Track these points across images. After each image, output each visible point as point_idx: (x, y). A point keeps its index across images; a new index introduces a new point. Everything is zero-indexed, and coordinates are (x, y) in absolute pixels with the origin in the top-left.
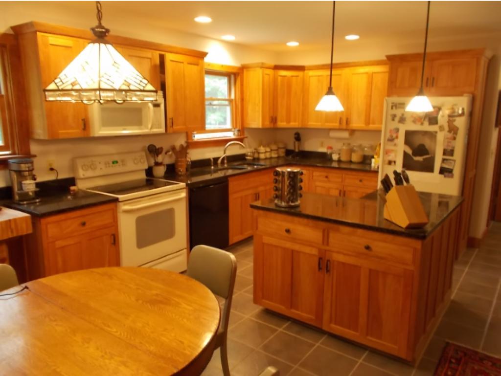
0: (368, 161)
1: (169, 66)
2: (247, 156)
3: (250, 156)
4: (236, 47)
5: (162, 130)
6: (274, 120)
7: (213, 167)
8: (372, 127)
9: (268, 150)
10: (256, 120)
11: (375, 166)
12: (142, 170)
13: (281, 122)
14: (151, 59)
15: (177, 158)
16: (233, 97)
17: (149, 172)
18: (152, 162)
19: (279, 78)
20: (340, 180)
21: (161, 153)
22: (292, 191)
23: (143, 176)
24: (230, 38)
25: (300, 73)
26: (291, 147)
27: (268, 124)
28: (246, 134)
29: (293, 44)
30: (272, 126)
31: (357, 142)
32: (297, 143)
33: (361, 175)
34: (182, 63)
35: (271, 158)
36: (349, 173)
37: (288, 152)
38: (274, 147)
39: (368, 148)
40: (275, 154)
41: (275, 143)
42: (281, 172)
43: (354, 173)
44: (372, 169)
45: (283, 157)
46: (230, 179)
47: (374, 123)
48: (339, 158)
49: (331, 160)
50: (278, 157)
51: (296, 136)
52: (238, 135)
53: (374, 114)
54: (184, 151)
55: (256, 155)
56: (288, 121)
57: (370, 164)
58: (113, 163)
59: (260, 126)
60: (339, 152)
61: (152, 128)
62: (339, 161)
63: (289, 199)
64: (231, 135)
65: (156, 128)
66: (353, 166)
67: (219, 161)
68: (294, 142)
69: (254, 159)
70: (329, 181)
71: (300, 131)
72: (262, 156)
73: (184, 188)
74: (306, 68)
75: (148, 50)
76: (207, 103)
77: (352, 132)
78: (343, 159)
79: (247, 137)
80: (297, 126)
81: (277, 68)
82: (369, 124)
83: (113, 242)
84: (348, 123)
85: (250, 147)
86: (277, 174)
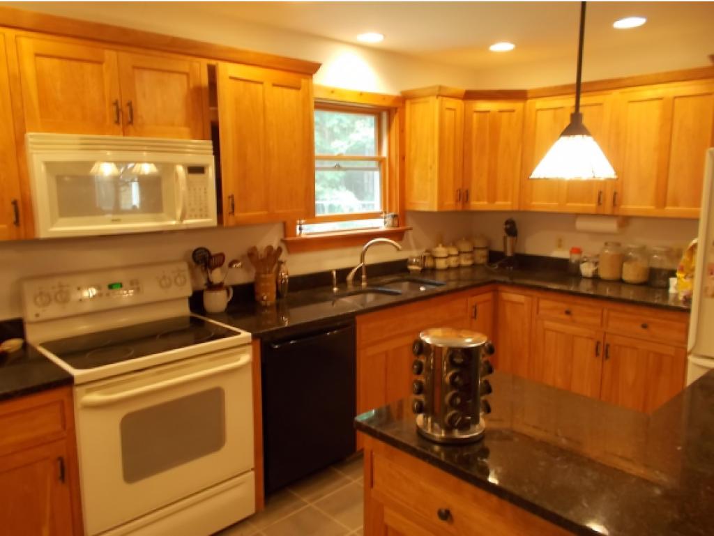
0: (663, 283)
1: (226, 90)
2: (411, 264)
3: (417, 264)
4: (388, 57)
5: (212, 220)
6: (464, 196)
7: (335, 289)
8: (670, 210)
9: (454, 251)
10: (426, 197)
11: (677, 295)
13: (478, 200)
14: (187, 74)
15: (258, 274)
16: (385, 153)
17: (196, 301)
18: (202, 282)
19: (475, 116)
20: (598, 321)
21: (220, 265)
22: (458, 400)
23: (184, 310)
24: (373, 37)
25: (518, 106)
26: (498, 247)
27: (450, 204)
28: (410, 223)
29: (503, 47)
30: (460, 207)
31: (633, 242)
32: (509, 239)
33: (647, 316)
34: (262, 83)
35: (459, 267)
36: (619, 307)
37: (494, 257)
38: (466, 247)
39: (660, 254)
40: (468, 259)
41: (469, 238)
43: (629, 309)
44: (671, 303)
45: (482, 265)
46: (358, 319)
47: (676, 204)
48: (597, 271)
49: (578, 276)
50: (474, 266)
51: (508, 226)
52: (393, 226)
53: (677, 184)
55: (429, 263)
56: (493, 199)
57: (667, 287)
58: (111, 287)
59: (435, 209)
60: (596, 260)
61: (183, 217)
62: (596, 278)
63: (451, 420)
64: (380, 225)
65: (196, 217)
66: (628, 294)
67: (350, 277)
68: (505, 238)
69: (424, 270)
70: (573, 322)
71: (515, 218)
72: (441, 264)
73: (249, 344)
74: (529, 95)
75: (182, 57)
76: (317, 164)
77: (625, 221)
78: (605, 273)
79: (411, 229)
80: (509, 209)
81: (470, 96)
82: (665, 205)
84: (617, 202)
85: (418, 247)
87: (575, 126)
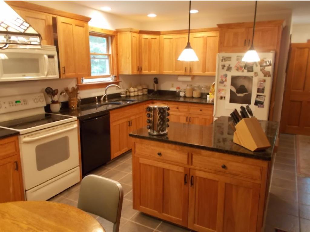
0: (205, 97)
1: (60, 26)
2: (122, 94)
3: (124, 94)
4: (112, 16)
5: (57, 76)
6: (140, 69)
7: (97, 103)
8: (207, 73)
9: (136, 90)
10: (127, 69)
11: (209, 100)
12: (42, 107)
13: (145, 70)
14: (45, 20)
15: (70, 97)
16: (110, 53)
17: (48, 108)
18: (50, 101)
19: (143, 40)
20: (186, 110)
21: (56, 94)
23: (43, 112)
24: (108, 9)
25: (157, 37)
26: (151, 88)
27: (136, 72)
28: (121, 79)
29: (152, 15)
30: (138, 73)
31: (197, 84)
32: (155, 85)
33: (201, 107)
34: (71, 24)
35: (138, 95)
36: (193, 105)
37: (150, 91)
38: (140, 88)
39: (204, 88)
40: (141, 92)
41: (141, 85)
42: (153, 109)
43: (196, 105)
44: (208, 102)
45: (146, 94)
46: (110, 112)
47: (208, 71)
48: (185, 95)
49: (179, 96)
50: (143, 95)
51: (155, 80)
52: (115, 80)
53: (209, 65)
54: (75, 91)
55: (128, 94)
56: (150, 70)
57: (207, 98)
58: (16, 102)
59: (131, 73)
60: (184, 91)
61: (47, 75)
62: (185, 97)
63: (160, 129)
64: (110, 80)
65: (51, 75)
66: (194, 100)
67: (102, 99)
68: (154, 84)
69: (127, 97)
70: (179, 111)
71: (157, 77)
72: (132, 94)
73: (76, 121)
74: (161, 33)
75: (42, 13)
76: (92, 56)
77: (193, 77)
78: (187, 95)
79: (121, 81)
80: (156, 73)
81: (141, 32)
82: (205, 72)
83: (15, 167)
84: (191, 71)
85: (123, 88)
86: (150, 109)
87: (188, 46)
